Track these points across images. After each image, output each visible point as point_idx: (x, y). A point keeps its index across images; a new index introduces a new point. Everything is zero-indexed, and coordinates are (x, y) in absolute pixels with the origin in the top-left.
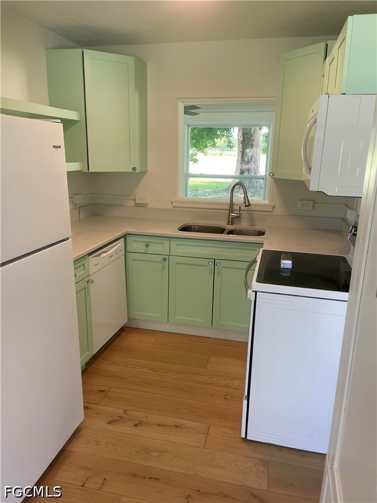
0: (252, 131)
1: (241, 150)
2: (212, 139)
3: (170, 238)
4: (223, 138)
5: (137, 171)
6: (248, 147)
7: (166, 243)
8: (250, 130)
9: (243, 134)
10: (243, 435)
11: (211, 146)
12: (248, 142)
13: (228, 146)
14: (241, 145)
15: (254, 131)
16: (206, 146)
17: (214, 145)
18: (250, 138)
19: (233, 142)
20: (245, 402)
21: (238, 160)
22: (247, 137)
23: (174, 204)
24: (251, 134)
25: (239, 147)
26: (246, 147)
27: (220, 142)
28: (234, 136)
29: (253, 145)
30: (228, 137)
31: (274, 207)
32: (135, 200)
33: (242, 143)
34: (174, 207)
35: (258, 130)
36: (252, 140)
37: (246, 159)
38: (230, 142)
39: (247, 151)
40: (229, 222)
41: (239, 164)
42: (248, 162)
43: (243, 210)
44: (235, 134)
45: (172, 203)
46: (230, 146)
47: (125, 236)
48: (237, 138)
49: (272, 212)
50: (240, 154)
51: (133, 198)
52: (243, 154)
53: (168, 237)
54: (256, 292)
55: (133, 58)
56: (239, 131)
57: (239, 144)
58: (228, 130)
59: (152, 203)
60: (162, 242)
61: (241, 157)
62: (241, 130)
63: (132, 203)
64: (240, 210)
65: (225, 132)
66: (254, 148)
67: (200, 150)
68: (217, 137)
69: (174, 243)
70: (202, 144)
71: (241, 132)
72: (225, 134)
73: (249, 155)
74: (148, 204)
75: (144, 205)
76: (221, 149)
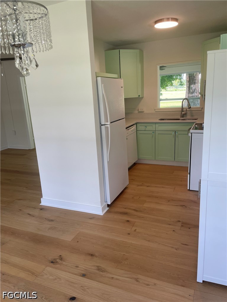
0: (195, 75)
1: (188, 86)
2: (170, 81)
3: (156, 123)
4: (177, 80)
5: (140, 97)
6: (193, 84)
7: (154, 125)
8: (193, 74)
9: (189, 77)
10: (188, 189)
11: (170, 85)
12: (192, 81)
13: (180, 84)
14: (188, 83)
15: (196, 74)
16: (167, 86)
17: (172, 85)
18: (193, 79)
19: (183, 82)
20: (189, 175)
21: (186, 92)
22: (192, 78)
23: (156, 110)
24: (194, 77)
25: (187, 84)
26: (191, 84)
27: (175, 82)
28: (183, 78)
29: (195, 82)
30: (180, 79)
31: (202, 108)
32: (138, 110)
33: (189, 82)
34: (156, 112)
35: (198, 74)
36: (195, 80)
37: (191, 91)
38: (181, 82)
39: (192, 86)
40: (181, 116)
41: (187, 94)
42: (192, 93)
43: (188, 111)
44: (185, 77)
45: (155, 110)
46: (181, 84)
47: (136, 124)
48: (186, 79)
49: (201, 110)
50: (188, 88)
51: (137, 109)
52: (189, 88)
53: (155, 123)
54: (192, 133)
55: (138, 50)
56: (187, 75)
57: (187, 83)
58: (180, 75)
59: (146, 111)
60: (152, 125)
61: (188, 90)
62: (188, 74)
63: (137, 112)
64: (186, 111)
65: (178, 76)
66: (196, 84)
67: (163, 88)
68: (174, 80)
69: (157, 125)
70: (165, 85)
71: (188, 76)
72: (178, 78)
73: (193, 88)
74: (144, 111)
75: (142, 112)
76: (176, 87)
